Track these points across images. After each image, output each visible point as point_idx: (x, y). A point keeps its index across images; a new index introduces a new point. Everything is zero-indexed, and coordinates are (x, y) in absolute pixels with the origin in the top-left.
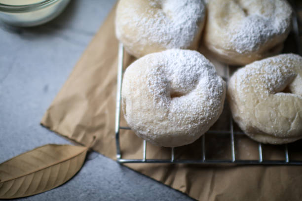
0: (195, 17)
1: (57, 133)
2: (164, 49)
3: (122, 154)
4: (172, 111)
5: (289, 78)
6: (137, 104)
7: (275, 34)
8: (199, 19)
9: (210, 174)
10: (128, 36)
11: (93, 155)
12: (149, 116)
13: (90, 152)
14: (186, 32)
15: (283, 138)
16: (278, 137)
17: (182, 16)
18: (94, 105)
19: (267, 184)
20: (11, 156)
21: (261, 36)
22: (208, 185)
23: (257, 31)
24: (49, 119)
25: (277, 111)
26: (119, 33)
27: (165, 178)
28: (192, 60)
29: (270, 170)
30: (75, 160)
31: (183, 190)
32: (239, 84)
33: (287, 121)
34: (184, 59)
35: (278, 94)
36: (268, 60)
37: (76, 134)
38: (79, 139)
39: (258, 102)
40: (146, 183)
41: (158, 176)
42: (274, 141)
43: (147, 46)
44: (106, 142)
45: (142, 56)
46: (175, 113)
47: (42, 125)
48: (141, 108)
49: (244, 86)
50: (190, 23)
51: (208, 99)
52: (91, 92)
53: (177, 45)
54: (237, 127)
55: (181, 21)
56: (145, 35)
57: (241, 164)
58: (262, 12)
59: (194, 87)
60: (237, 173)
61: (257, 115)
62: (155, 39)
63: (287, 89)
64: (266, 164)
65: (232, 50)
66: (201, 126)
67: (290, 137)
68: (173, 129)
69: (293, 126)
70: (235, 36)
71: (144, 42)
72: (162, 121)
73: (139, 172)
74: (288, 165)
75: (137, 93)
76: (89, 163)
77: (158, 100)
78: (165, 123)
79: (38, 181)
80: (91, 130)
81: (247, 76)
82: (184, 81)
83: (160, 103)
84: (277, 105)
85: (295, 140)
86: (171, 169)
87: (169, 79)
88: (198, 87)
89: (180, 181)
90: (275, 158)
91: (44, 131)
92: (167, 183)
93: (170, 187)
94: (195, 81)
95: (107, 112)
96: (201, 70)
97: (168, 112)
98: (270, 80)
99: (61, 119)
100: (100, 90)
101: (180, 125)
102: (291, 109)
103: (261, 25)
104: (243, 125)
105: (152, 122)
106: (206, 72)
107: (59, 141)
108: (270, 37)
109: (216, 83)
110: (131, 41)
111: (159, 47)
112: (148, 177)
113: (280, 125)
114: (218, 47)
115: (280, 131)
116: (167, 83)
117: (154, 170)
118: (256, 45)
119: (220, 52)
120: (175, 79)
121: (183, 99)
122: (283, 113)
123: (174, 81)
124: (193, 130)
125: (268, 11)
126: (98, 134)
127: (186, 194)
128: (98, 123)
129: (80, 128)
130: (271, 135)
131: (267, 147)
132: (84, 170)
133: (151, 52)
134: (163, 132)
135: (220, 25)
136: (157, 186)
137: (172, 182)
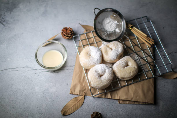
0: (100, 55)
1: (75, 94)
2: (95, 66)
3: (93, 94)
4: (102, 80)
5: (127, 63)
6: (94, 81)
7: (120, 53)
8: (101, 56)
9: (116, 92)
10: (85, 65)
11: (86, 97)
12: (97, 83)
13: (85, 96)
14: (99, 60)
15: (130, 77)
16: (128, 78)
17: (97, 56)
18: (81, 84)
19: (130, 90)
20: (66, 104)
21: (117, 55)
22: (116, 94)
23: (116, 54)
24: (71, 92)
25: (126, 72)
26: (82, 65)
27: (105, 97)
28: (103, 66)
29: (130, 86)
30: (82, 100)
31: (111, 98)
32: (115, 68)
33: (130, 73)
34: (101, 67)
35: (126, 68)
36: (120, 60)
37: (80, 93)
38: (81, 94)
39: (121, 71)
40: (101, 99)
41: (103, 97)
42: (128, 79)
43: (91, 66)
44: (88, 93)
45: (90, 69)
46: (103, 80)
47: (70, 94)
48: (95, 82)
49: (117, 68)
50: (99, 57)
51: (109, 74)
52: (80, 82)
53: (98, 64)
54: (118, 78)
55: (97, 58)
56: (89, 64)
57: (122, 87)
58: (115, 48)
59: (105, 73)
60: (122, 90)
61: (122, 74)
62: (92, 64)
63: (127, 65)
64: (128, 85)
65: (111, 60)
66: (110, 81)
67: (132, 77)
68: (104, 84)
69: (131, 74)
70: (111, 57)
71: (90, 65)
72: (100, 83)
73: (98, 97)
74: (134, 83)
75: (93, 79)
76: (85, 99)
77: (98, 79)
78: (101, 84)
79: (75, 108)
80: (83, 91)
81: (117, 66)
82: (102, 72)
83: (99, 79)
84: (126, 70)
85: (133, 77)
86: (106, 94)
87: (99, 73)
88: (106, 72)
89: (109, 96)
90: (130, 83)
91: (71, 95)
92: (106, 97)
93: (107, 98)
94: (105, 71)
95: (85, 85)
96: (106, 68)
97: (101, 81)
98: (122, 65)
99: (75, 91)
100: (81, 80)
101: (105, 83)
102: (129, 70)
103: (116, 52)
104: (120, 78)
105: (98, 84)
106: (107, 68)
107: (76, 96)
108: (119, 54)
109: (110, 70)
110: (86, 66)
111: (93, 66)
112: (101, 98)
113: (128, 75)
114: (107, 60)
115: (129, 76)
116: (99, 74)
117: (102, 95)
118: (116, 57)
119: (108, 61)
120: (100, 72)
121: (103, 76)
122: (128, 72)
123: (100, 73)
124: (108, 83)
125: (117, 47)
126: (85, 91)
127: (112, 99)
128: (84, 89)
129: (80, 91)
130: (127, 78)
131: (127, 81)
132: (85, 101)
133: (92, 67)
134: (102, 86)
135: (106, 55)
136: (104, 99)
137: (107, 97)
